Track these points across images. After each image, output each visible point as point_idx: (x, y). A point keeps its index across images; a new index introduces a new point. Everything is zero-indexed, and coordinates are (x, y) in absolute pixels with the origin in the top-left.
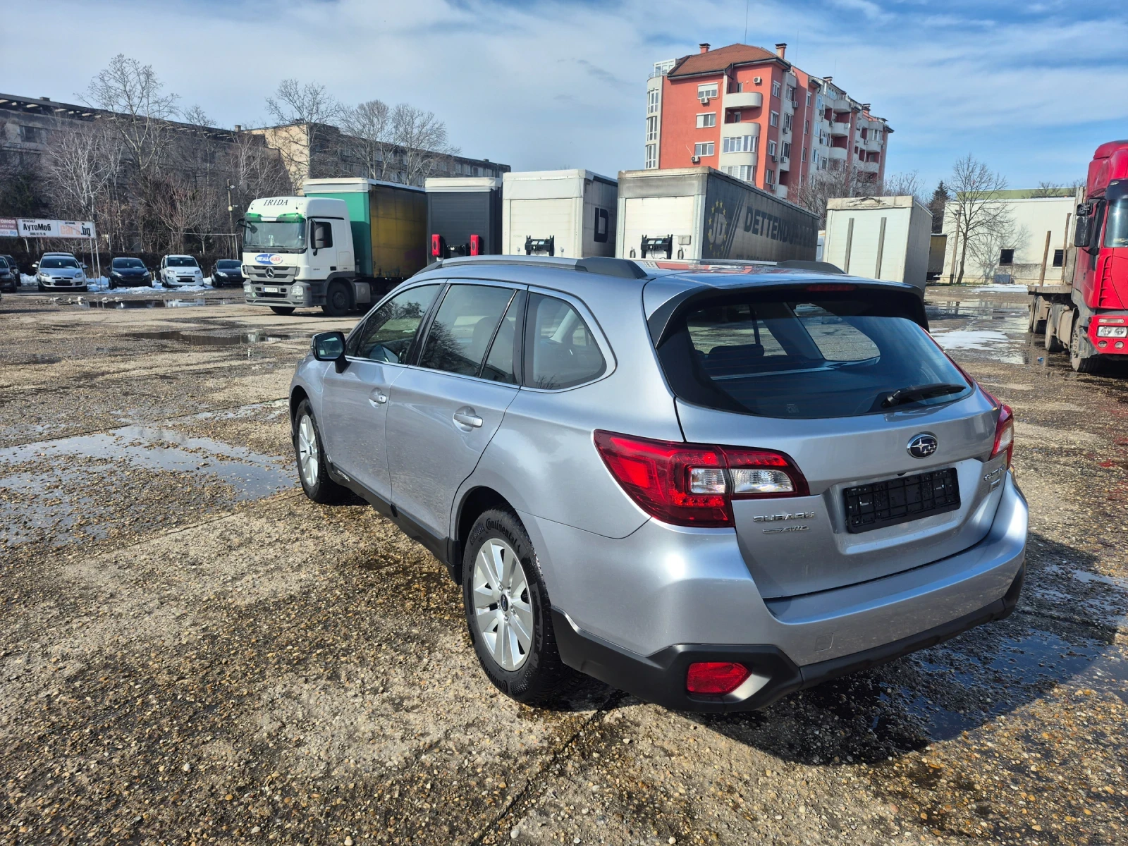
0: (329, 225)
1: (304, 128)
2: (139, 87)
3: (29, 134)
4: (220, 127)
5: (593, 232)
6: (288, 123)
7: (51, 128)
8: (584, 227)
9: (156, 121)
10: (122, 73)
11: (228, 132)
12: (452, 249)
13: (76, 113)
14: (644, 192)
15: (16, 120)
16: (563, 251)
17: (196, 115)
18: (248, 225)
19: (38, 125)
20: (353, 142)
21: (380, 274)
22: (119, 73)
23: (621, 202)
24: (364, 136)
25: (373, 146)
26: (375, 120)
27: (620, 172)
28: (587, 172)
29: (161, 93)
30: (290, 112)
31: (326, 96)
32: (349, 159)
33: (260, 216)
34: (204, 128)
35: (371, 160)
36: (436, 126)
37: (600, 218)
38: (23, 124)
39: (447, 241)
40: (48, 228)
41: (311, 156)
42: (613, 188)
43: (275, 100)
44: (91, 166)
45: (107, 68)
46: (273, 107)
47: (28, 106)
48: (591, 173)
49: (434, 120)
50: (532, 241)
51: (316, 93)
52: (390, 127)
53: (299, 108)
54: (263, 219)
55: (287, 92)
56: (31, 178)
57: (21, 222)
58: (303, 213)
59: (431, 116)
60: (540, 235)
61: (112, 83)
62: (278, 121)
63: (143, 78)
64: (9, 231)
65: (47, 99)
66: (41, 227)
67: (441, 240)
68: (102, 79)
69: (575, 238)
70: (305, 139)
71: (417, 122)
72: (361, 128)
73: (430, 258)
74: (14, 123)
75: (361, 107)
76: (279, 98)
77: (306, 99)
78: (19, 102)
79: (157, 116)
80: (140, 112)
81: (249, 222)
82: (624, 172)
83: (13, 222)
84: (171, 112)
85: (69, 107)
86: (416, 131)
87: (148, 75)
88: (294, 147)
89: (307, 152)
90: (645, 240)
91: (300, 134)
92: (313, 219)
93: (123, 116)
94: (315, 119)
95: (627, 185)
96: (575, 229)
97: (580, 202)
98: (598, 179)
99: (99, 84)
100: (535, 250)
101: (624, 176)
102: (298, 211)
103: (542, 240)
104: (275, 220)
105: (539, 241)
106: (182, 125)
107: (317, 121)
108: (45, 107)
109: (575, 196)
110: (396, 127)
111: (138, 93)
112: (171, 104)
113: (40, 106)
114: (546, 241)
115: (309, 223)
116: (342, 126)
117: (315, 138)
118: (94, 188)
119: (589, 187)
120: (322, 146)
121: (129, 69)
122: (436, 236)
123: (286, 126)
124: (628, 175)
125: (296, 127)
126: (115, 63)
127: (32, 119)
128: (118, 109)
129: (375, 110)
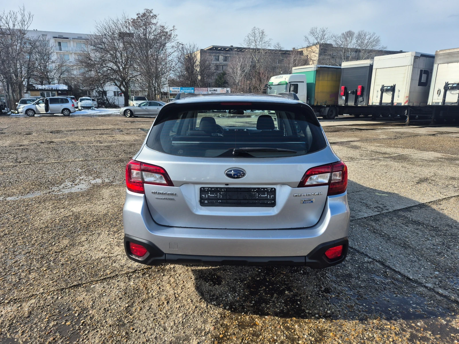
0: (297, 85)
1: (318, 46)
2: (259, 38)
3: (226, 59)
4: (285, 50)
5: (417, 82)
6: (311, 45)
7: (232, 56)
8: (412, 79)
9: (264, 50)
10: (255, 34)
11: (289, 51)
12: (350, 92)
13: (240, 50)
14: (449, 60)
15: (222, 54)
16: (399, 91)
17: (277, 46)
18: (269, 87)
19: (228, 55)
20: (338, 49)
21: (317, 104)
22: (253, 34)
23: (435, 66)
24: (342, 46)
25: (346, 50)
26: (348, 39)
27: (437, 51)
28: (416, 53)
29: (266, 39)
30: (313, 40)
31: (328, 32)
32: (335, 57)
33: (273, 83)
34: (280, 51)
35: (344, 56)
36: (376, 38)
37: (423, 75)
38: (224, 56)
39: (348, 89)
40: (216, 91)
41: (319, 57)
42: (432, 59)
43: (307, 36)
44: (241, 68)
45: (250, 33)
46: (307, 39)
47: (227, 49)
48: (419, 53)
49: (375, 36)
50: (384, 87)
51: (324, 31)
52: (354, 41)
53: (316, 38)
54: (273, 84)
55: (312, 33)
56: (224, 74)
57: (209, 89)
58: (287, 81)
59: (374, 34)
60: (389, 84)
61: (251, 38)
62: (308, 44)
63: (261, 34)
64: (205, 92)
65: (232, 46)
66: (215, 90)
67: (345, 89)
68: (248, 37)
69: (406, 85)
70: (317, 50)
71: (367, 37)
72: (341, 43)
73: (340, 97)
74: (222, 55)
75: (343, 34)
76: (309, 35)
77: (320, 34)
78: (224, 48)
79: (263, 48)
80: (259, 47)
81: (269, 86)
82: (438, 51)
83: (207, 89)
84: (269, 46)
85: (238, 48)
86: (366, 41)
87: (263, 33)
88: (313, 54)
89: (317, 55)
90: (447, 84)
91: (316, 49)
92: (291, 83)
93: (253, 49)
94: (322, 42)
95: (440, 57)
96: (407, 80)
97: (411, 68)
98: (423, 55)
99: (247, 38)
100: (385, 91)
101: (438, 53)
102: (286, 80)
103: (389, 86)
104: (277, 84)
105: (388, 87)
106: (273, 50)
107: (323, 43)
108: (231, 49)
109: (408, 65)
110: (357, 41)
111: (259, 40)
112: (270, 43)
113: (230, 49)
114: (391, 87)
115: (289, 85)
116: (334, 43)
117: (322, 49)
118: (241, 75)
119: (417, 60)
120: (324, 52)
121: (257, 32)
122: (343, 87)
123: (311, 46)
124: (441, 52)
125: (315, 46)
126: (252, 30)
127: (227, 53)
128: (252, 47)
129: (349, 34)
